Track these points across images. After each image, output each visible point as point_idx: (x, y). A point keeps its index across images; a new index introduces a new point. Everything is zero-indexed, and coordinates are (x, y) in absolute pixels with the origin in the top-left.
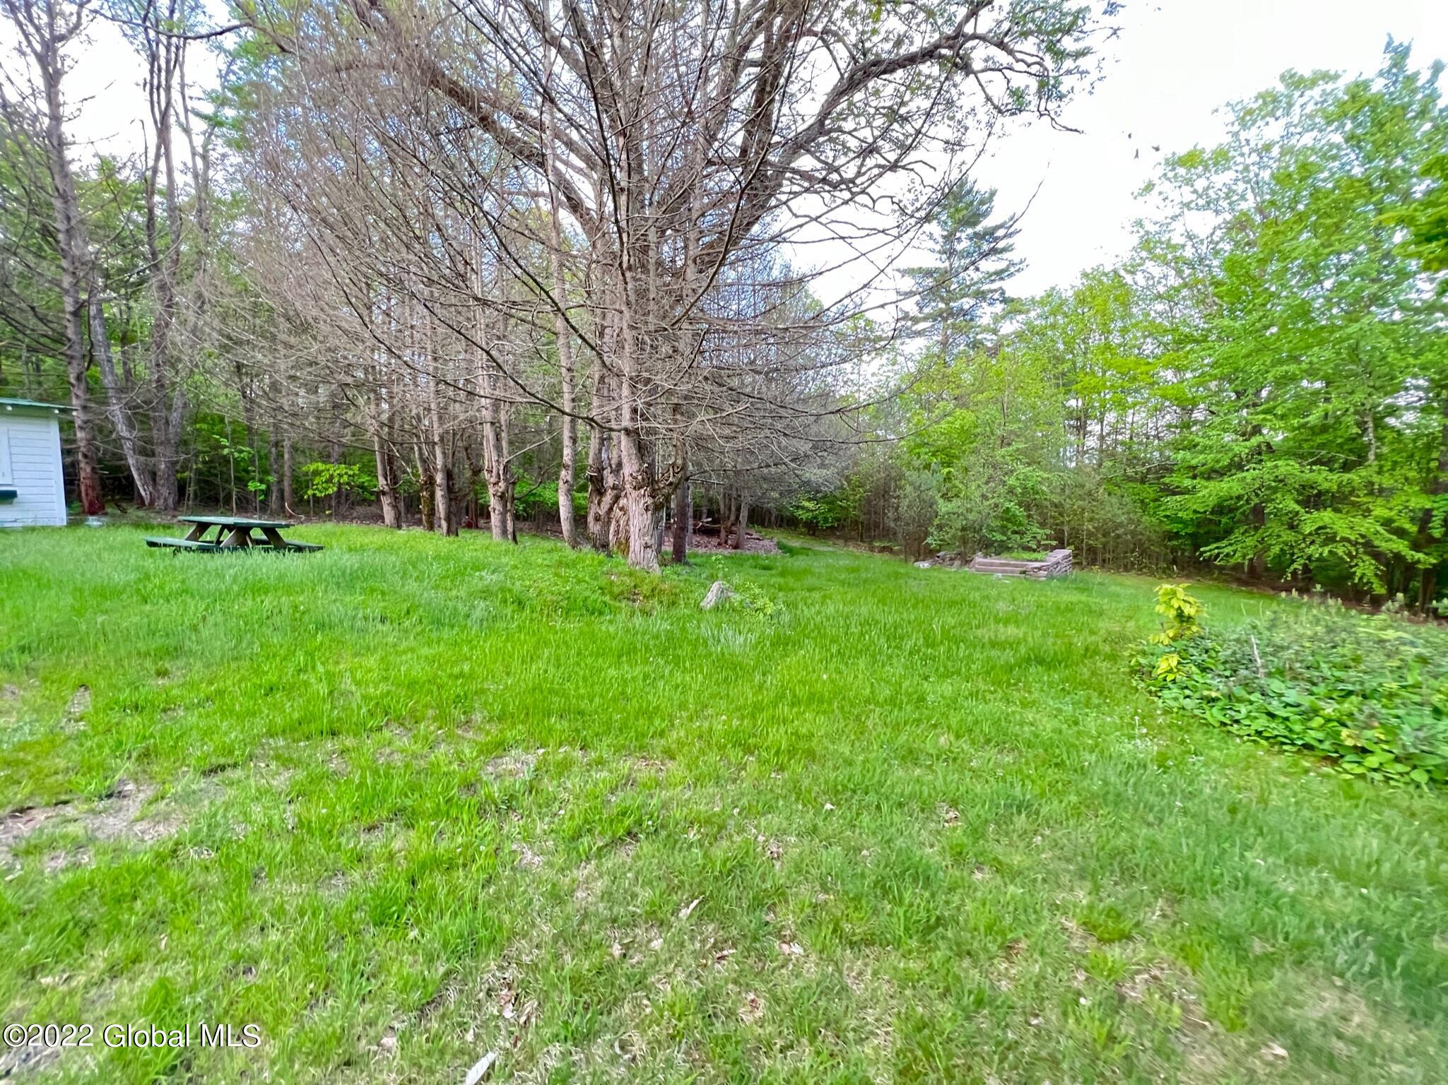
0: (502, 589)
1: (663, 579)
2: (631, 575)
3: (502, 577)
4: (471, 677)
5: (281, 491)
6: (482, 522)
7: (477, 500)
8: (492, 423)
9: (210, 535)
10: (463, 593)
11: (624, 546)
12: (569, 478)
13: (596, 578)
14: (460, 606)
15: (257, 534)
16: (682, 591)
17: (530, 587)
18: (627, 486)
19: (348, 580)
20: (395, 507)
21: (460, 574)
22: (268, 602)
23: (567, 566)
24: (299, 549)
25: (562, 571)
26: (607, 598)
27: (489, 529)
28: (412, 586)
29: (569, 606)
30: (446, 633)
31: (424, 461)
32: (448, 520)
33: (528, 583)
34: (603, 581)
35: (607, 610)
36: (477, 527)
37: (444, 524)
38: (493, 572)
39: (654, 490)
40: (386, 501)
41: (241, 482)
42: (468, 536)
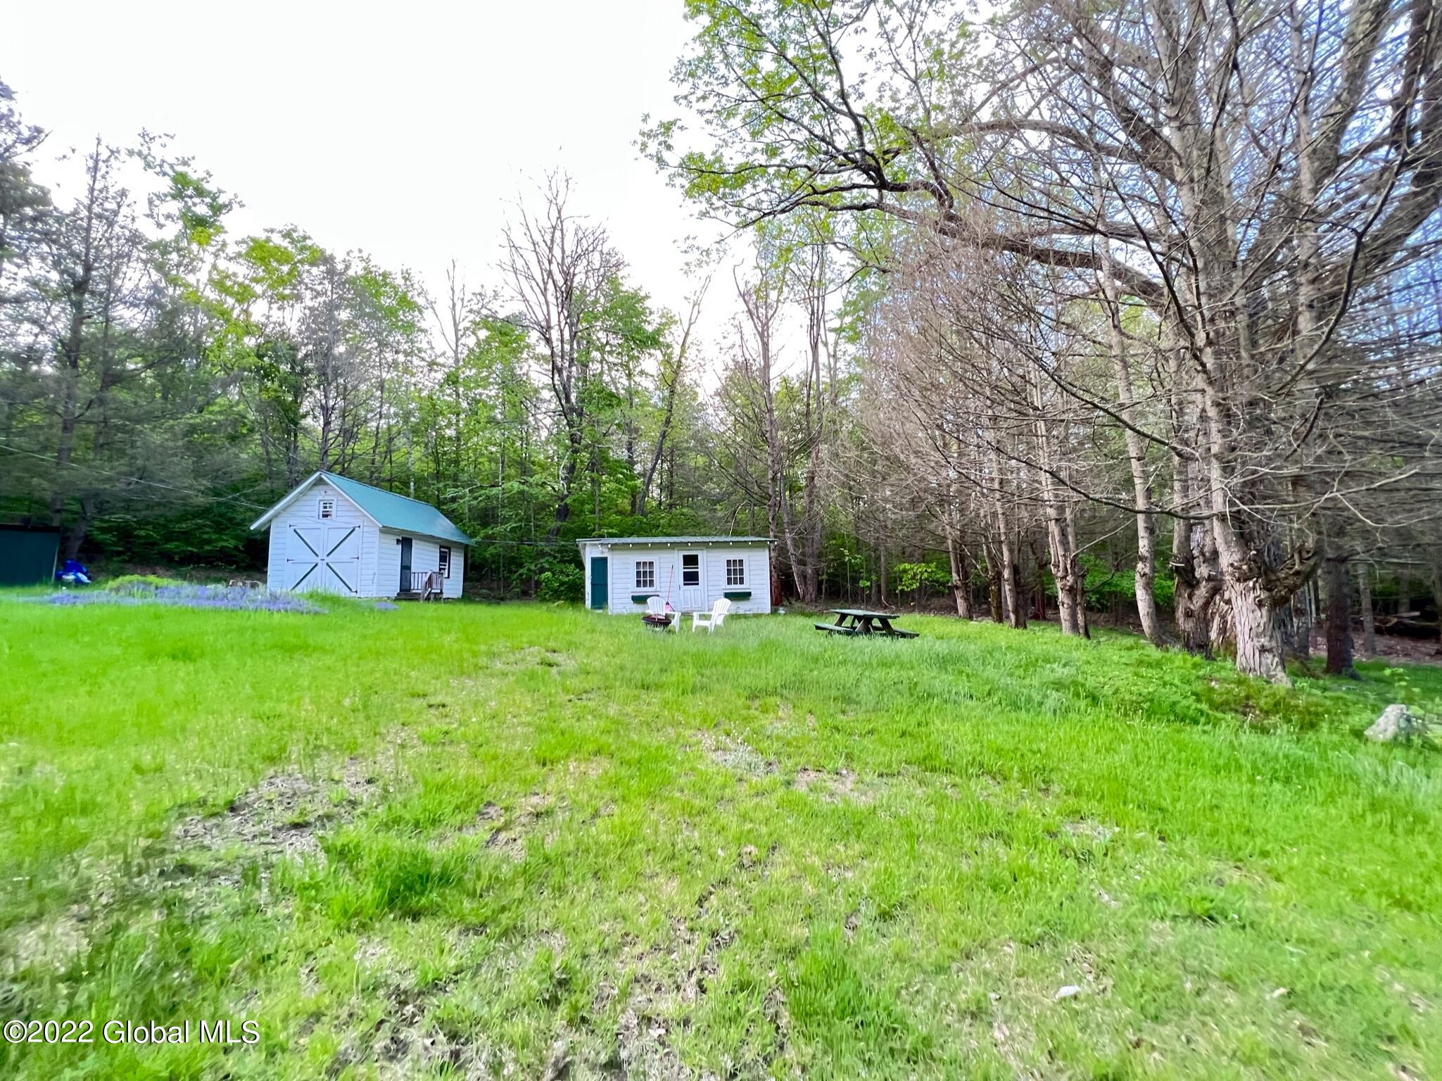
0: (1075, 683)
1: (1293, 693)
2: (1240, 682)
3: (1073, 671)
4: (1047, 755)
5: (879, 586)
6: (1049, 613)
7: (1044, 590)
8: (1057, 520)
9: (847, 623)
10: (1036, 682)
11: (1230, 647)
12: (1147, 570)
13: (1189, 682)
14: (1034, 694)
15: (876, 623)
16: (1328, 712)
17: (1105, 684)
18: (1228, 578)
19: (943, 662)
20: (966, 600)
21: (1031, 665)
22: (894, 673)
23: (1150, 665)
24: (903, 635)
25: (1143, 670)
26: (1204, 707)
27: (1057, 620)
28: (990, 672)
29: (1151, 709)
30: (1023, 715)
31: (992, 559)
32: (1016, 612)
33: (1102, 680)
34: (1199, 687)
35: (1203, 720)
36: (1045, 618)
37: (1012, 616)
38: (1064, 666)
39: (1269, 581)
40: (959, 594)
41: (855, 580)
42: (1037, 628)
